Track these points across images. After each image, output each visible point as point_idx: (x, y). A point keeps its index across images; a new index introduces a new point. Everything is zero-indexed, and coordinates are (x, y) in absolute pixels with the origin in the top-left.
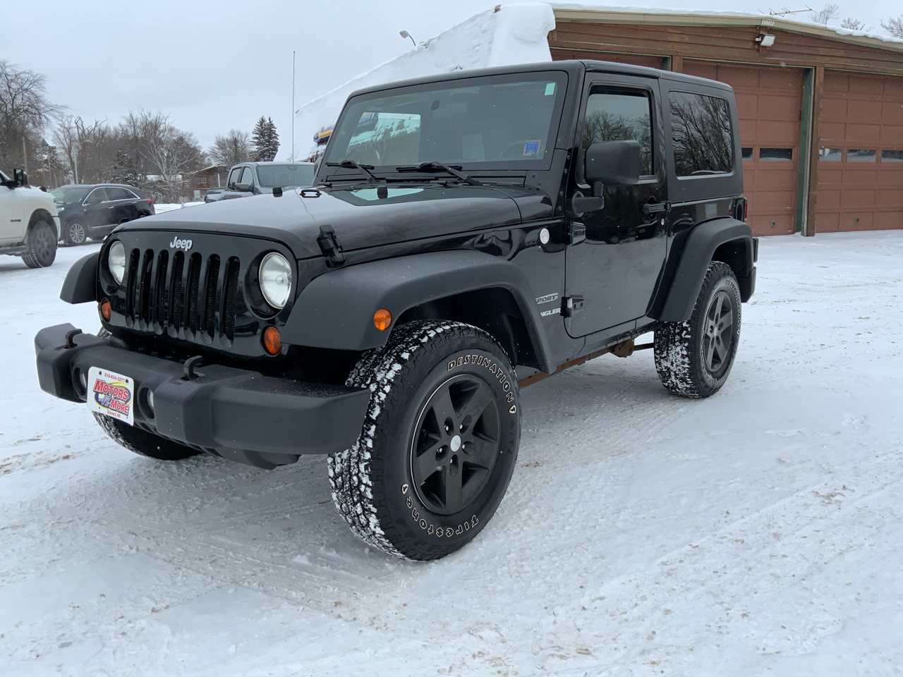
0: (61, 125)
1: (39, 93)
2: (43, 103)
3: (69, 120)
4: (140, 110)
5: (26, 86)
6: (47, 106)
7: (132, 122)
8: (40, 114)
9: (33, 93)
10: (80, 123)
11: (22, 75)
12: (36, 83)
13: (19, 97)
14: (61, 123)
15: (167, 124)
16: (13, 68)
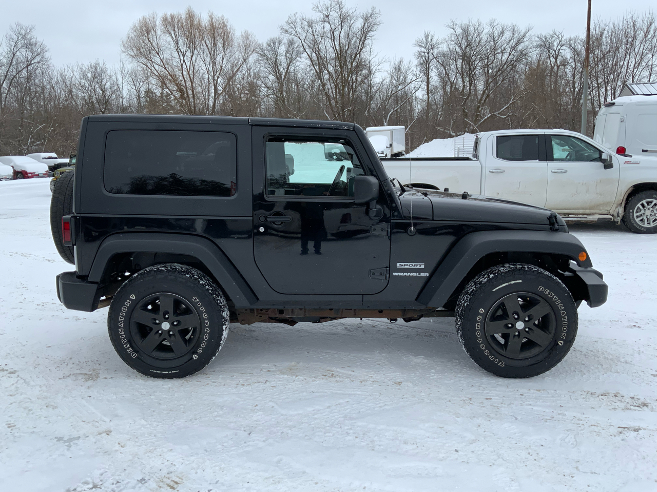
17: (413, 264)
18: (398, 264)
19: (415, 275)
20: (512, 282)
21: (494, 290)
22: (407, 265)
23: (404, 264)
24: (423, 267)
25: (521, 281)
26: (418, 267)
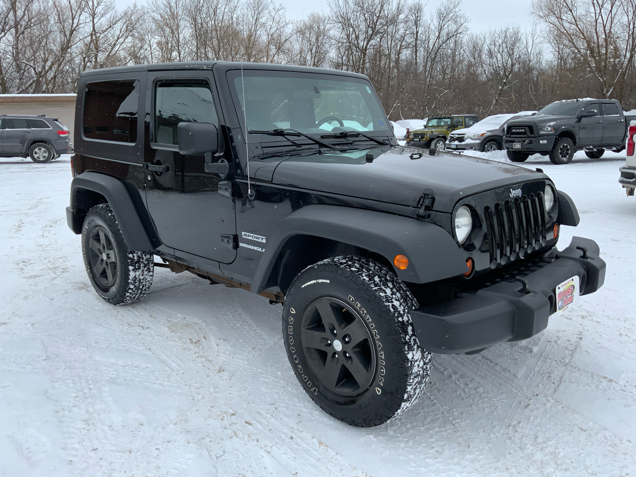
17: (256, 236)
18: (243, 233)
19: (259, 250)
20: (320, 281)
21: (303, 286)
22: (251, 236)
23: (248, 234)
24: (264, 241)
25: (328, 281)
26: (260, 240)
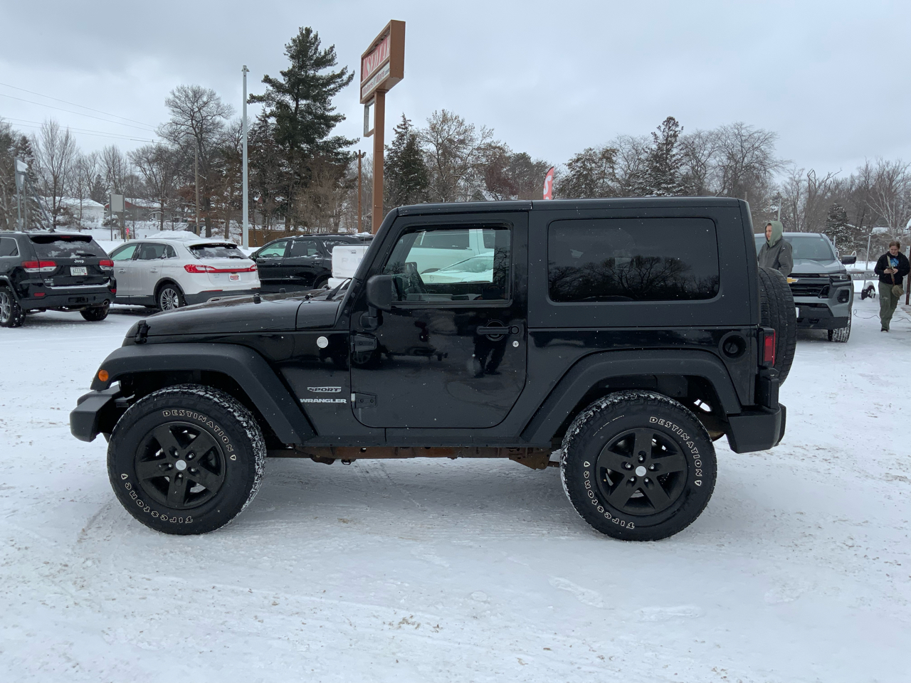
0: (791, 178)
1: (768, 151)
2: (770, 160)
3: (800, 173)
4: (879, 159)
5: (756, 145)
6: (773, 162)
7: (867, 172)
8: (765, 170)
9: (762, 151)
10: (812, 175)
11: (755, 135)
12: (766, 141)
13: (749, 155)
14: (791, 176)
15: (906, 172)
16: (748, 129)
